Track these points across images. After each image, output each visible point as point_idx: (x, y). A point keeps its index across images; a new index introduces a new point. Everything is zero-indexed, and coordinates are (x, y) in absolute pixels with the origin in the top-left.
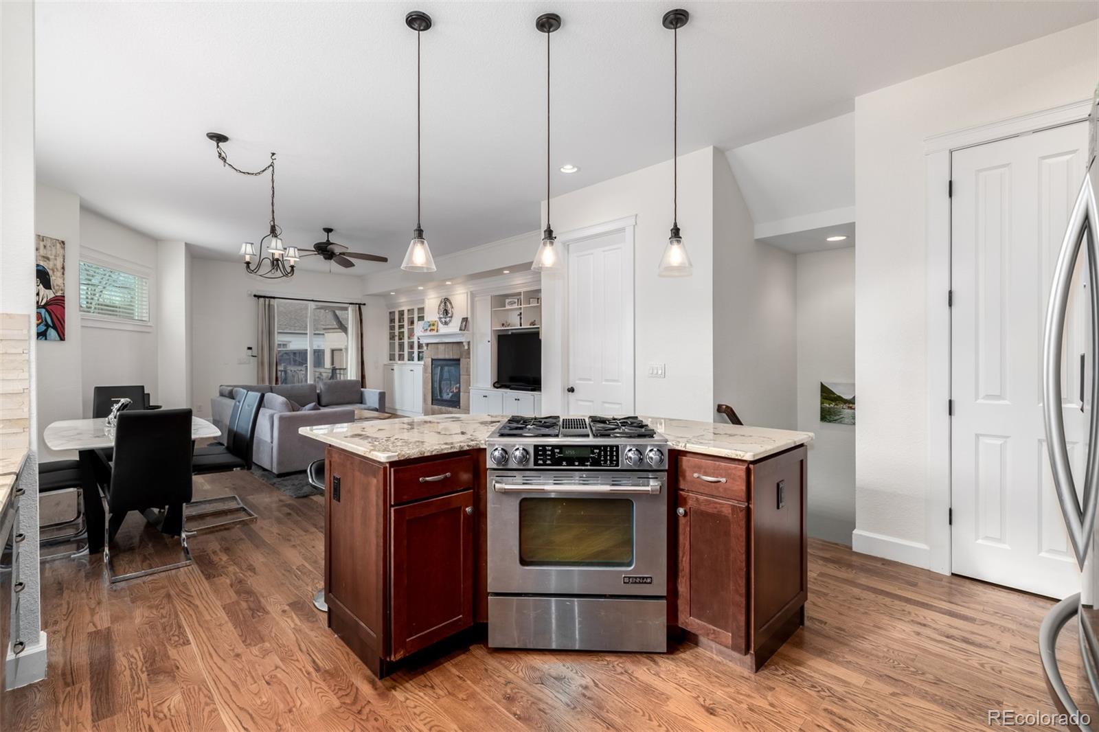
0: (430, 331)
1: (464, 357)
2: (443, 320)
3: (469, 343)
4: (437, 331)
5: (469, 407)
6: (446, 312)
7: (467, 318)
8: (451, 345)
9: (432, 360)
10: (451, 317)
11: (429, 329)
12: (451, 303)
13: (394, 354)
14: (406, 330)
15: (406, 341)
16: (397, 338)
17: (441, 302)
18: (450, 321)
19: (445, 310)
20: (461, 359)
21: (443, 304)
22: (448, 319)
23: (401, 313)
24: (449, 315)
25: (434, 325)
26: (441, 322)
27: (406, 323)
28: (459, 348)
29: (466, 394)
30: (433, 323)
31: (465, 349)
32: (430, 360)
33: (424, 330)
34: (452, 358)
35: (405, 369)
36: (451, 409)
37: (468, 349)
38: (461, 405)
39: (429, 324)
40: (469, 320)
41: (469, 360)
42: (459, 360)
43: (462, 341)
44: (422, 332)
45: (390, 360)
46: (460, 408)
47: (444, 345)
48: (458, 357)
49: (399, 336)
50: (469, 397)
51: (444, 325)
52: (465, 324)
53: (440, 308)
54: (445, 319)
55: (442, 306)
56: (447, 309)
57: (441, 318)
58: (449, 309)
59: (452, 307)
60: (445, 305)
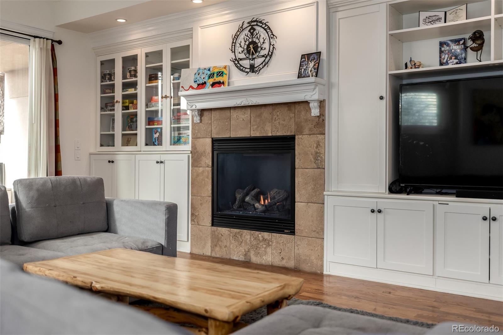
0: (213, 85)
1: (306, 131)
2: (246, 63)
3: (322, 104)
4: (228, 85)
5: (323, 230)
7: (319, 54)
8: (270, 109)
9: (214, 141)
11: (211, 81)
13: (113, 135)
14: (141, 91)
15: (141, 110)
16: (118, 108)
18: (265, 64)
19: (253, 43)
20: (296, 137)
21: (246, 32)
22: (258, 62)
23: (130, 61)
24: (263, 53)
25: (220, 74)
26: (241, 68)
27: (141, 78)
28: (292, 115)
29: (315, 207)
30: (216, 71)
31: (313, 115)
32: (209, 141)
33: (198, 85)
34: (270, 135)
35: (139, 160)
36: (266, 235)
37: (318, 115)
38: (297, 227)
39: (209, 73)
40: (324, 56)
41: (321, 137)
42: (292, 139)
43: (307, 98)
44: (193, 88)
45: (101, 145)
46: (293, 233)
47: (248, 111)
48: (289, 134)
49: (123, 103)
50: (323, 212)
51: (247, 73)
52: (311, 65)
53: (239, 41)
54: (251, 62)
55: (242, 36)
56: (257, 41)
57: (241, 59)
58: (262, 41)
59: (272, 36)
60: (252, 34)
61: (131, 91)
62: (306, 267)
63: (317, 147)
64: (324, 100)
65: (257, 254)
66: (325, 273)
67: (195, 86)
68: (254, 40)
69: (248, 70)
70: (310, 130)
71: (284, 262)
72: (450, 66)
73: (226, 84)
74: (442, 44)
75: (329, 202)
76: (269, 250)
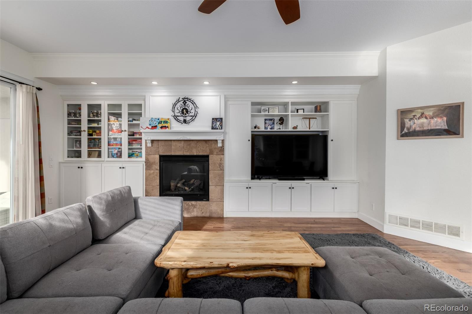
0: (162, 127)
1: (215, 153)
2: (182, 119)
3: (223, 141)
4: (171, 129)
5: (223, 197)
6: (185, 111)
8: (196, 142)
9: (161, 157)
10: (196, 116)
11: (160, 125)
12: (193, 103)
13: (80, 151)
14: (104, 126)
15: (104, 137)
16: (84, 134)
17: (178, 101)
18: (193, 120)
19: (184, 109)
20: (210, 156)
21: (181, 102)
22: (188, 118)
23: (94, 107)
24: (191, 114)
25: (166, 122)
26: (178, 121)
27: (104, 118)
28: (207, 145)
29: (219, 188)
30: (163, 120)
31: (218, 146)
32: (157, 157)
33: (152, 127)
34: (195, 154)
35: (105, 167)
36: (193, 203)
37: (221, 146)
38: (210, 197)
39: (158, 121)
40: (223, 120)
41: (222, 156)
42: (208, 156)
43: (217, 139)
44: (149, 128)
45: (68, 157)
46: (208, 200)
47: (183, 142)
48: (206, 154)
49: (88, 132)
50: (224, 190)
51: (182, 123)
52: (218, 123)
53: (176, 107)
54: (184, 118)
55: (179, 105)
56: (188, 108)
57: (178, 116)
58: (190, 108)
59: (196, 107)
60: (185, 104)
61: (95, 125)
62: (215, 215)
63: (220, 161)
64: (224, 140)
65: (188, 212)
66: (224, 217)
67: (150, 127)
68: (186, 107)
69: (183, 122)
70: (217, 153)
71: (204, 214)
72: (269, 130)
73: (169, 128)
74: (265, 120)
75: (227, 186)
76: (195, 210)
